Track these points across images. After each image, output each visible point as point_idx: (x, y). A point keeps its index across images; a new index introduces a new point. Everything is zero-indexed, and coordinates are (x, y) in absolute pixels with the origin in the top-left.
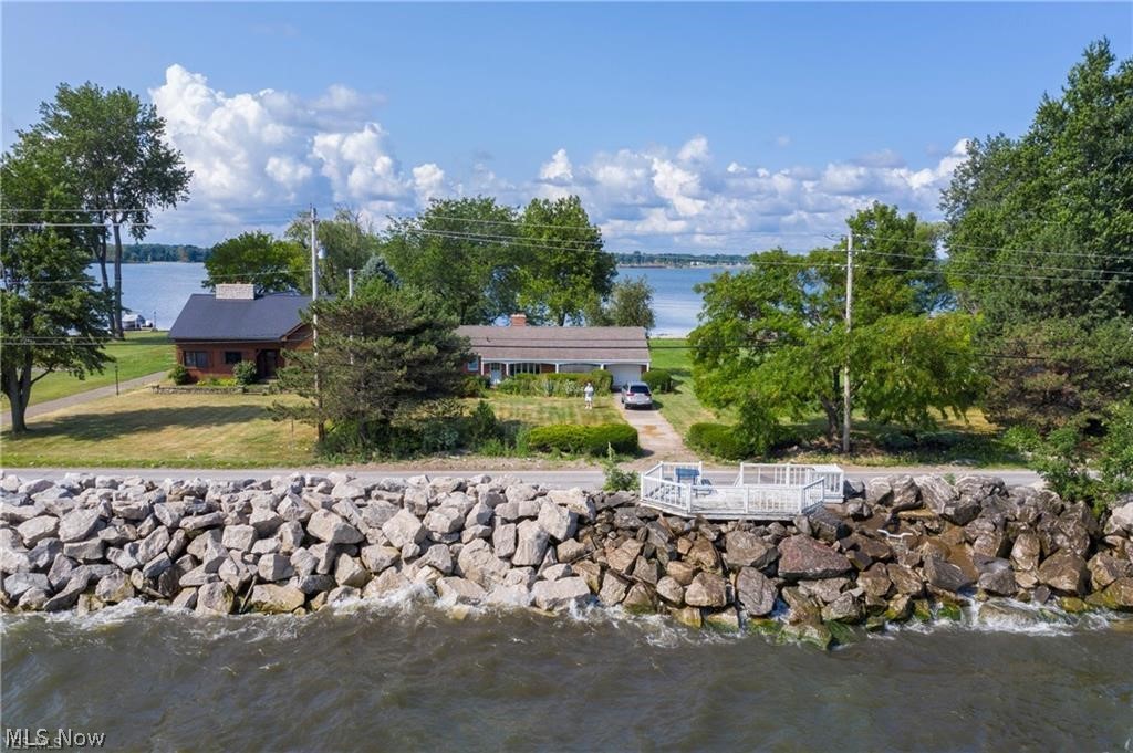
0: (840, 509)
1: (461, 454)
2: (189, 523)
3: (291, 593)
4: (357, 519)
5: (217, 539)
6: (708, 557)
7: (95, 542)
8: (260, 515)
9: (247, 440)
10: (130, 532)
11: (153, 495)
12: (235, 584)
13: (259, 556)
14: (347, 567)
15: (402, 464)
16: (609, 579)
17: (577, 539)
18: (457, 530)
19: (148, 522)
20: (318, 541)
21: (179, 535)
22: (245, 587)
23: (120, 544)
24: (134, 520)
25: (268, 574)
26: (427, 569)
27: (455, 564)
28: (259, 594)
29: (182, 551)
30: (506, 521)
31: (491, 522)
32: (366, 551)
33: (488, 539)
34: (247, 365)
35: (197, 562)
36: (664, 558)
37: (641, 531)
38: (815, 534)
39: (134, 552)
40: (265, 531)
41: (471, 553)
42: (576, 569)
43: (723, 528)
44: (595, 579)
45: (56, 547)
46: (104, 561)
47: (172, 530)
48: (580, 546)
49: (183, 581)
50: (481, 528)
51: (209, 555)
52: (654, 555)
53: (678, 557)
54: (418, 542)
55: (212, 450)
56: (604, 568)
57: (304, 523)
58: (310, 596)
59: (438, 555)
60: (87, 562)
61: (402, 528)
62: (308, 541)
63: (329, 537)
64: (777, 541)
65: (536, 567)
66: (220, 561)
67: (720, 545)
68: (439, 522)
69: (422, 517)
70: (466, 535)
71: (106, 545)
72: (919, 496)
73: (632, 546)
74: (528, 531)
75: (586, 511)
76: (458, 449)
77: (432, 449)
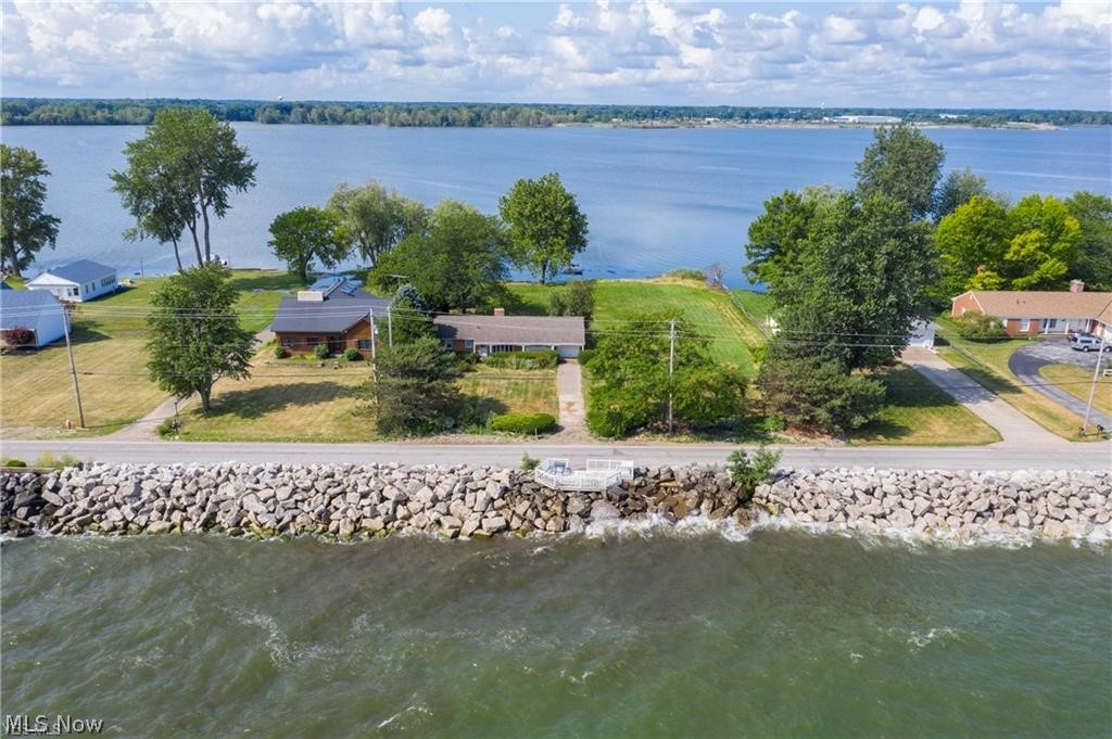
0: (631, 482)
1: (455, 433)
2: (332, 491)
3: (378, 523)
4: (405, 490)
5: (344, 499)
6: (559, 509)
7: (292, 500)
8: (362, 488)
9: (336, 419)
10: (305, 495)
11: (311, 477)
12: (354, 519)
13: (363, 506)
14: (401, 511)
15: (425, 439)
16: (515, 518)
17: (504, 499)
18: (450, 495)
19: (313, 491)
20: (388, 499)
21: (327, 497)
22: (358, 520)
23: (303, 501)
24: (306, 490)
25: (368, 515)
26: (436, 513)
27: (448, 510)
28: (364, 523)
29: (329, 504)
30: (472, 491)
31: (464, 492)
32: (409, 504)
33: (463, 499)
34: (323, 347)
35: (337, 509)
36: (540, 509)
37: (531, 497)
38: (609, 499)
39: (309, 504)
40: (364, 496)
41: (455, 505)
42: (501, 512)
43: (569, 495)
44: (509, 517)
45: (276, 502)
46: (296, 508)
47: (324, 493)
48: (504, 502)
49: (332, 517)
50: (460, 495)
51: (342, 507)
52: (536, 507)
53: (546, 509)
54: (432, 501)
55: (319, 427)
56: (514, 512)
57: (381, 491)
58: (386, 524)
59: (441, 507)
60: (289, 509)
61: (425, 494)
62: (383, 499)
63: (393, 498)
64: (592, 501)
65: (483, 512)
66: (347, 509)
67: (565, 504)
68: (441, 492)
69: (432, 488)
70: (453, 498)
71: (297, 501)
72: (672, 475)
73: (526, 503)
74: (481, 495)
75: (508, 485)
76: (454, 428)
77: (440, 430)
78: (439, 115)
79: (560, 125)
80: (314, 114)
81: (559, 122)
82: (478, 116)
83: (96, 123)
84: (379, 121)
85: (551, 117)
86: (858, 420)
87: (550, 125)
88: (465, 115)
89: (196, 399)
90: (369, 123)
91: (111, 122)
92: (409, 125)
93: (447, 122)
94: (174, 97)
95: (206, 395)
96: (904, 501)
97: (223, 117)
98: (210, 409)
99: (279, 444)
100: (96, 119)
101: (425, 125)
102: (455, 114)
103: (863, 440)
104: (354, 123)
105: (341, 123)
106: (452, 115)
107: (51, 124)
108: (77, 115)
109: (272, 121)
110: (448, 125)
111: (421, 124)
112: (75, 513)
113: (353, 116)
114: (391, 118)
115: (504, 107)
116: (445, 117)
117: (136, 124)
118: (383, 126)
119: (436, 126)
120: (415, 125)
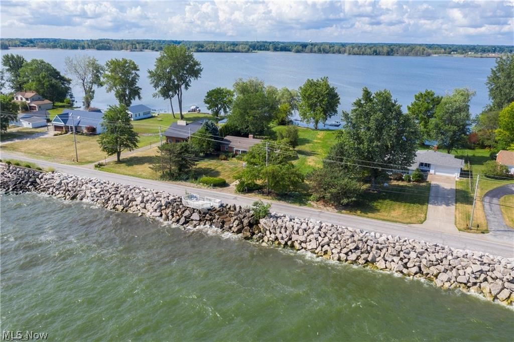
0: (217, 208)
5: (115, 196)
6: (180, 213)
7: (99, 194)
11: (111, 187)
12: (115, 204)
14: (131, 204)
16: (164, 214)
17: (166, 206)
18: (148, 201)
19: (107, 192)
27: (145, 207)
29: (110, 197)
30: (157, 201)
31: (153, 201)
32: (133, 202)
37: (174, 207)
40: (122, 196)
41: (147, 205)
47: (110, 193)
52: (174, 211)
53: (177, 213)
56: (166, 212)
57: (128, 196)
58: (124, 208)
59: (142, 205)
63: (130, 199)
64: (193, 213)
65: (156, 210)
67: (183, 212)
68: (145, 199)
71: (101, 194)
72: (235, 209)
73: (171, 209)
74: (157, 203)
75: (170, 201)
76: (187, 180)
77: (181, 179)
78: (372, 49)
79: (435, 55)
80: (316, 49)
81: (435, 54)
82: (392, 50)
83: (227, 52)
84: (345, 52)
85: (430, 51)
86: (345, 201)
87: (429, 55)
88: (385, 49)
89: (114, 157)
90: (340, 53)
91: (233, 51)
92: (358, 54)
93: (376, 53)
94: (265, 40)
95: (119, 156)
96: (320, 238)
97: (279, 49)
98: (119, 162)
99: (126, 176)
100: (227, 50)
101: (365, 54)
102: (381, 49)
103: (348, 212)
104: (334, 53)
105: (327, 53)
106: (379, 49)
107: (211, 52)
108: (221, 48)
109: (298, 51)
110: (376, 54)
111: (363, 54)
112: (41, 187)
113: (333, 50)
114: (349, 50)
115: (408, 46)
116: (391, 50)
117: (242, 52)
118: (346, 54)
119: (371, 55)
120: (360, 54)
